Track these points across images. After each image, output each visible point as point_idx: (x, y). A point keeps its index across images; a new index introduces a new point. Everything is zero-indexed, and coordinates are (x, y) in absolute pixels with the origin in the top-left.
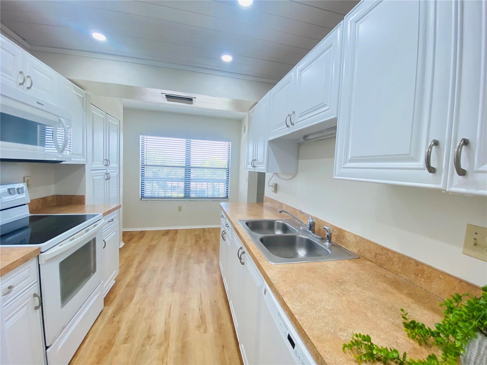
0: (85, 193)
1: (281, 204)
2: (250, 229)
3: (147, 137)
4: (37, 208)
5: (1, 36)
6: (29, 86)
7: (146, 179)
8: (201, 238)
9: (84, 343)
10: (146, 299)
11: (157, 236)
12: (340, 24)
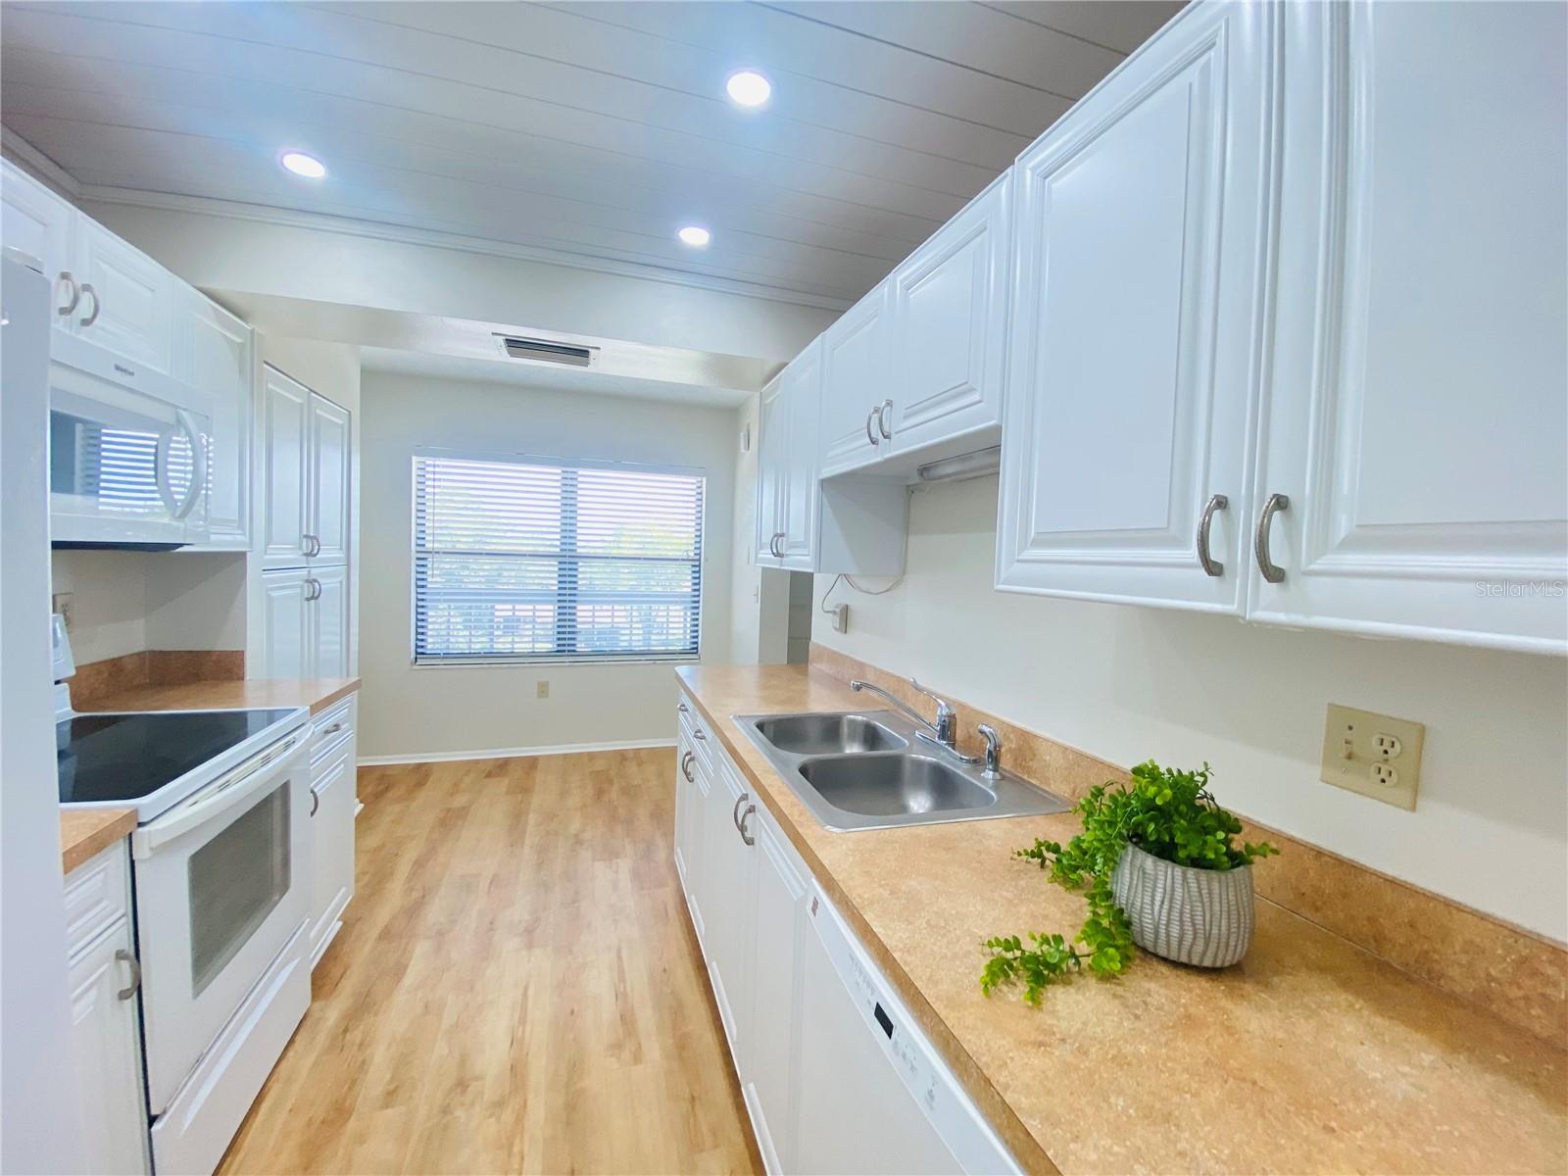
0: (246, 646)
1: (861, 666)
2: (770, 739)
3: (437, 463)
4: (91, 693)
5: (3, 163)
6: (88, 315)
7: (431, 597)
8: (612, 780)
9: (257, 1114)
10: (445, 975)
11: (467, 780)
12: (1005, 177)
